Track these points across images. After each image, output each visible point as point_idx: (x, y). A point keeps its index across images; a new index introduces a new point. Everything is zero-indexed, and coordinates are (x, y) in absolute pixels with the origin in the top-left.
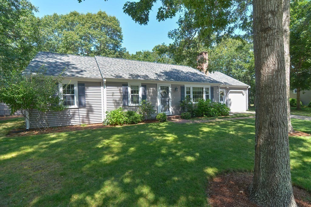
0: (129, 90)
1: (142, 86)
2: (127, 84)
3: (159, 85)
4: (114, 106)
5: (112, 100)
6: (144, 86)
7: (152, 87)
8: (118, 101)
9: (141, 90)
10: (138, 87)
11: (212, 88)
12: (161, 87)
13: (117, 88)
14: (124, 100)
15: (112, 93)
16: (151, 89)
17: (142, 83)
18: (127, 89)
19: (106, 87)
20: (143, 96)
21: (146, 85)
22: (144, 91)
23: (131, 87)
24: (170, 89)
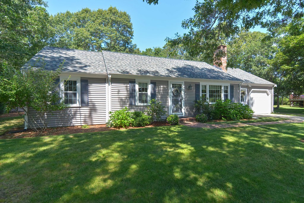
0: (137, 87)
1: (152, 83)
2: (134, 80)
3: (170, 82)
4: (119, 106)
5: (118, 98)
6: (154, 83)
7: (163, 84)
8: (124, 100)
9: (150, 88)
10: (147, 84)
11: (232, 87)
12: (172, 84)
13: (123, 85)
14: (131, 99)
15: (117, 91)
16: (162, 87)
17: (151, 80)
18: (135, 86)
19: (111, 84)
20: (152, 94)
21: (156, 82)
22: (154, 89)
23: (140, 84)
24: (183, 87)
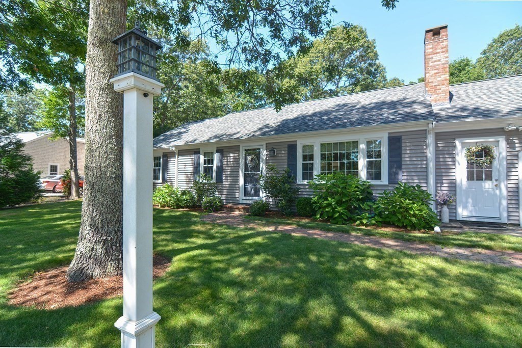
0: (202, 158)
1: (217, 151)
3: (243, 147)
4: (185, 183)
5: (184, 174)
6: (220, 151)
7: (233, 152)
8: (189, 176)
9: (216, 157)
10: (212, 153)
12: (245, 150)
13: (189, 157)
15: (184, 165)
16: (231, 155)
18: (199, 158)
19: (178, 157)
23: (205, 155)
24: (264, 153)
